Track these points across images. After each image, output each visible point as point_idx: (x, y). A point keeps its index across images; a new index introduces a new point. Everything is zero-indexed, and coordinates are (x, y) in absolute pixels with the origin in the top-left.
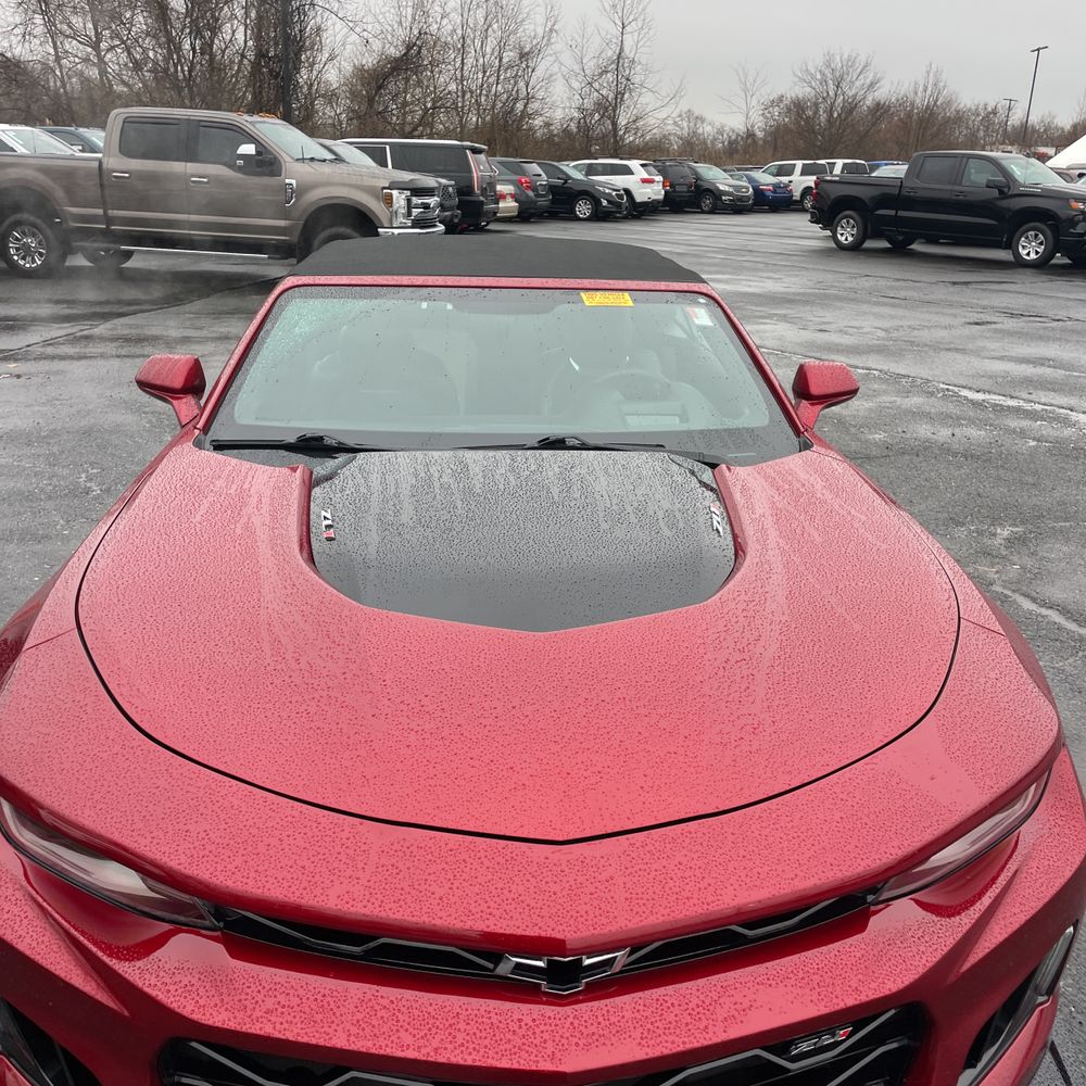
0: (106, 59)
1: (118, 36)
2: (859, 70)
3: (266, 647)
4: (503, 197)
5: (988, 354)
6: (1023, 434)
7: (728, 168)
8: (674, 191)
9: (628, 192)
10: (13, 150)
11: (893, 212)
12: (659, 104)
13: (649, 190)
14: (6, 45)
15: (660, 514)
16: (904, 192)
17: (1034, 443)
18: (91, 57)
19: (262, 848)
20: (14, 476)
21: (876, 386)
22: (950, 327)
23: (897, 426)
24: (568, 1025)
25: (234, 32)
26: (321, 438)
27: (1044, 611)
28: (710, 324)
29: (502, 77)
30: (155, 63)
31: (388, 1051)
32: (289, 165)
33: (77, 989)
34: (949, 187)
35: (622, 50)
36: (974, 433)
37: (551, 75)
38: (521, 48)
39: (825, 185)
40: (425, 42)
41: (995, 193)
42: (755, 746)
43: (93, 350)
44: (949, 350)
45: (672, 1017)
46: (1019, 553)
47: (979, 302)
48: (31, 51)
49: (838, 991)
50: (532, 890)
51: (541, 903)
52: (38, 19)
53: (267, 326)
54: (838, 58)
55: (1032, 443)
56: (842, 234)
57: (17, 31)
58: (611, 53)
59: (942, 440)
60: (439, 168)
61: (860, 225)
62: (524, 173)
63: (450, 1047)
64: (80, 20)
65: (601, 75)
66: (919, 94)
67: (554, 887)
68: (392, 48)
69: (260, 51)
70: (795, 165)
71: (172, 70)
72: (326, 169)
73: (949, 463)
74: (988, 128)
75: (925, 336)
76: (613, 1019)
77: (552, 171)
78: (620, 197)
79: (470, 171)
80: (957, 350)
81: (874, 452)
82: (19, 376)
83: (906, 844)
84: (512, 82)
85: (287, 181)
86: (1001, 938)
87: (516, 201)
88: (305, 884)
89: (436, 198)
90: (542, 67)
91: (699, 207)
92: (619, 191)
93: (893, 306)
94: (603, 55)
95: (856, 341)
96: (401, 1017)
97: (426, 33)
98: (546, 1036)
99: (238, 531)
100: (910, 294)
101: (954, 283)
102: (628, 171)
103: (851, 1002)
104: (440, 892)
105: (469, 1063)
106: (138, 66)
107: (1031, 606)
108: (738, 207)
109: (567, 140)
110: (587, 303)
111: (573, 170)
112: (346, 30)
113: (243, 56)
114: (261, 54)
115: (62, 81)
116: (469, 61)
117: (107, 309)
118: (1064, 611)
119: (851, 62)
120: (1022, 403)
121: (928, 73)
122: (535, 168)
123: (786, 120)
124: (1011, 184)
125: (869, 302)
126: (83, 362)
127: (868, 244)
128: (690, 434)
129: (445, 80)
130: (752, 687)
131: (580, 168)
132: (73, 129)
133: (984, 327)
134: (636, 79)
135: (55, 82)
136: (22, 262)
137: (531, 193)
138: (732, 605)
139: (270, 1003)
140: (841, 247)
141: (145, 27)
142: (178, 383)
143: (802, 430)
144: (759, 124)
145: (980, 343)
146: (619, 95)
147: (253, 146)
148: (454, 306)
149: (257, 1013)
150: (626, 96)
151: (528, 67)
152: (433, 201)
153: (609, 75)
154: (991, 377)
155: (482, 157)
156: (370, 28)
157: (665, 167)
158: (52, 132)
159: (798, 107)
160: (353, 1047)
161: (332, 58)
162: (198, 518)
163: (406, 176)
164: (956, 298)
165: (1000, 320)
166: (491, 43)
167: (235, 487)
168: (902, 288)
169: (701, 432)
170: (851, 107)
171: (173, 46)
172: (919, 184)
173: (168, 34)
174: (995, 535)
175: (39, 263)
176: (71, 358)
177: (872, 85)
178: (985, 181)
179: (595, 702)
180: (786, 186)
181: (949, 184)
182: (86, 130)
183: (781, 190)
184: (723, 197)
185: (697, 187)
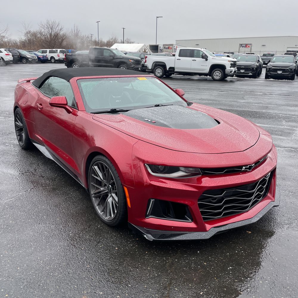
2: (57, 25)
7: (28, 51)
8: (14, 57)
9: (2, 58)
13: (8, 57)
54: (50, 22)
66: (73, 32)
70: (47, 50)
91: (22, 62)
102: (1, 52)
119: (54, 23)
124: (115, 56)
170: (56, 35)
172: (93, 56)
177: (61, 30)
183: (45, 57)
184: (29, 59)
185: (20, 56)
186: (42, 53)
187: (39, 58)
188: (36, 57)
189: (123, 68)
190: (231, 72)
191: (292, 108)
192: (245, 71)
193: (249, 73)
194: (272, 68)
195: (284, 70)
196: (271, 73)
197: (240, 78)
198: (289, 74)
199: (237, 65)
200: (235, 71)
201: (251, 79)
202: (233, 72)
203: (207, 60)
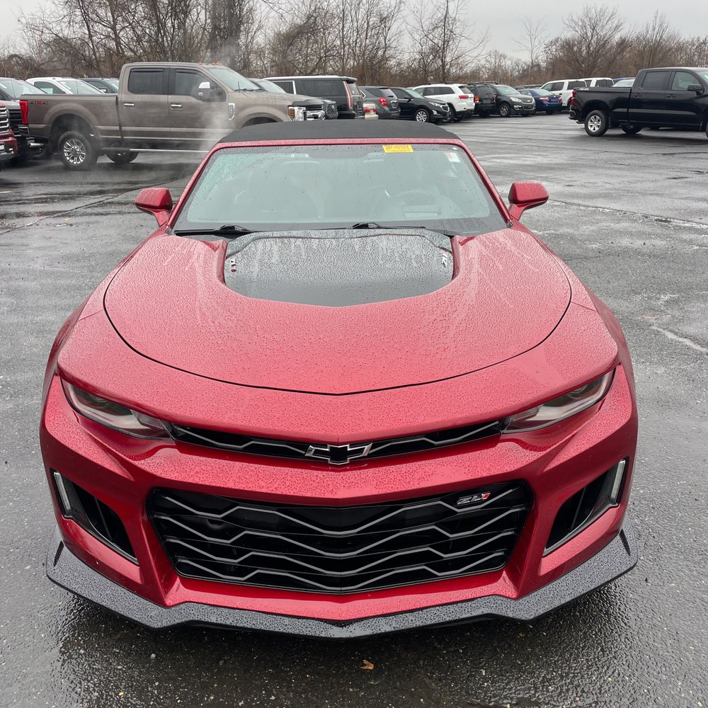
0: (120, 36)
1: (127, 20)
2: (608, 18)
3: (198, 317)
4: (368, 111)
5: (678, 196)
6: (691, 242)
7: (518, 87)
8: (482, 104)
9: (450, 105)
10: (64, 93)
11: (625, 110)
12: (472, 46)
13: (464, 103)
14: (59, 29)
15: (413, 257)
16: (632, 96)
17: (697, 248)
18: (111, 35)
19: (193, 398)
20: (69, 278)
21: (599, 217)
22: (656, 181)
23: (608, 239)
24: (340, 478)
25: (198, 14)
26: (233, 227)
27: (681, 340)
28: (459, 161)
29: (369, 34)
30: (150, 36)
31: (254, 489)
32: (230, 93)
33: (107, 469)
34: (664, 92)
35: (447, 12)
36: (659, 243)
37: (401, 32)
38: (381, 15)
39: (579, 94)
40: (319, 15)
41: (694, 94)
42: (444, 356)
43: (114, 210)
44: (652, 194)
45: (392, 477)
46: (672, 308)
47: (679, 165)
48: (74, 32)
49: (479, 470)
50: (322, 415)
51: (326, 420)
52: (78, 12)
53: (206, 170)
54: (593, 11)
55: (696, 248)
56: (591, 126)
57: (65, 20)
58: (440, 15)
59: (636, 247)
60: (326, 94)
61: (604, 119)
62: (382, 95)
63: (283, 487)
64: (103, 11)
65: (434, 29)
66: (650, 32)
67: (333, 414)
68: (299, 20)
69: (215, 25)
70: (563, 83)
71: (161, 40)
72: (254, 96)
73: (638, 260)
74: (701, 53)
75: (639, 186)
76: (362, 476)
77: (401, 94)
78: (445, 108)
79: (346, 95)
80: (657, 195)
81: (591, 254)
82: (71, 225)
83: (517, 400)
84: (375, 37)
85: (229, 104)
86: (574, 455)
87: (377, 114)
88: (213, 413)
89: (322, 111)
90: (395, 26)
91: (499, 114)
92: (444, 104)
93: (620, 169)
94: (435, 17)
95: (591, 191)
96: (260, 475)
97: (319, 8)
98: (329, 482)
99: (187, 269)
100: (634, 161)
101: (664, 154)
102: (450, 91)
103: (485, 474)
104: (278, 416)
105: (292, 494)
106: (139, 40)
107: (674, 337)
108: (525, 112)
109: (412, 73)
110: (386, 151)
111: (415, 92)
112: (268, 9)
113: (204, 29)
114: (215, 27)
115: (93, 50)
116: (347, 25)
117: (122, 187)
118: (694, 339)
119: (602, 12)
120: (694, 225)
121: (656, 17)
122: (389, 92)
123: (561, 54)
124: (705, 87)
125: (603, 168)
126: (109, 216)
127: (609, 132)
128: (441, 221)
129: (332, 38)
130: (447, 332)
131: (419, 91)
132: (100, 79)
133: (678, 180)
134: (457, 31)
135: (89, 51)
136: (71, 161)
137: (387, 108)
138: (443, 296)
139: (198, 469)
140: (591, 135)
141: (143, 14)
142: (157, 203)
143: (509, 218)
144: (542, 59)
145: (674, 190)
146: (446, 42)
147: (208, 83)
148: (310, 155)
149: (192, 473)
150: (450, 43)
151: (385, 27)
152: (320, 113)
153: (439, 29)
154: (677, 210)
155: (354, 85)
156: (283, 7)
157: (475, 88)
158: (88, 82)
159: (568, 46)
160: (236, 488)
161: (259, 28)
162: (166, 264)
163: (303, 98)
164: (663, 163)
165: (691, 176)
166: (362, 11)
167: (186, 250)
168: (628, 159)
169: (448, 220)
170: (603, 44)
171: (160, 25)
172: (642, 90)
173: (158, 17)
174: (659, 299)
175: (82, 161)
176: (102, 214)
177: (617, 27)
178: (687, 87)
179: (362, 336)
180: (558, 97)
181: (664, 89)
182: (108, 79)
183: (554, 100)
184: (515, 106)
185: (497, 100)
186: (553, 89)
187: (539, 102)
188: (534, 100)
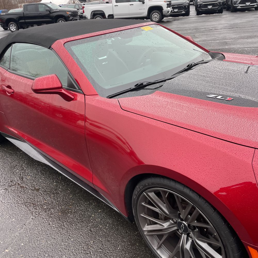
11: (24, 21)
16: (25, 15)
26: (142, 84)
34: (36, 12)
41: (48, 12)
61: (16, 25)
124: (51, 10)
178: (45, 10)
189: (62, 22)
190: (168, 12)
191: (250, 40)
192: (178, 10)
193: (182, 12)
194: (202, 4)
195: (213, 5)
196: (202, 9)
197: (174, 18)
198: (218, 8)
199: (171, 4)
200: (171, 10)
201: (185, 17)
202: (170, 12)
203: (143, 3)
